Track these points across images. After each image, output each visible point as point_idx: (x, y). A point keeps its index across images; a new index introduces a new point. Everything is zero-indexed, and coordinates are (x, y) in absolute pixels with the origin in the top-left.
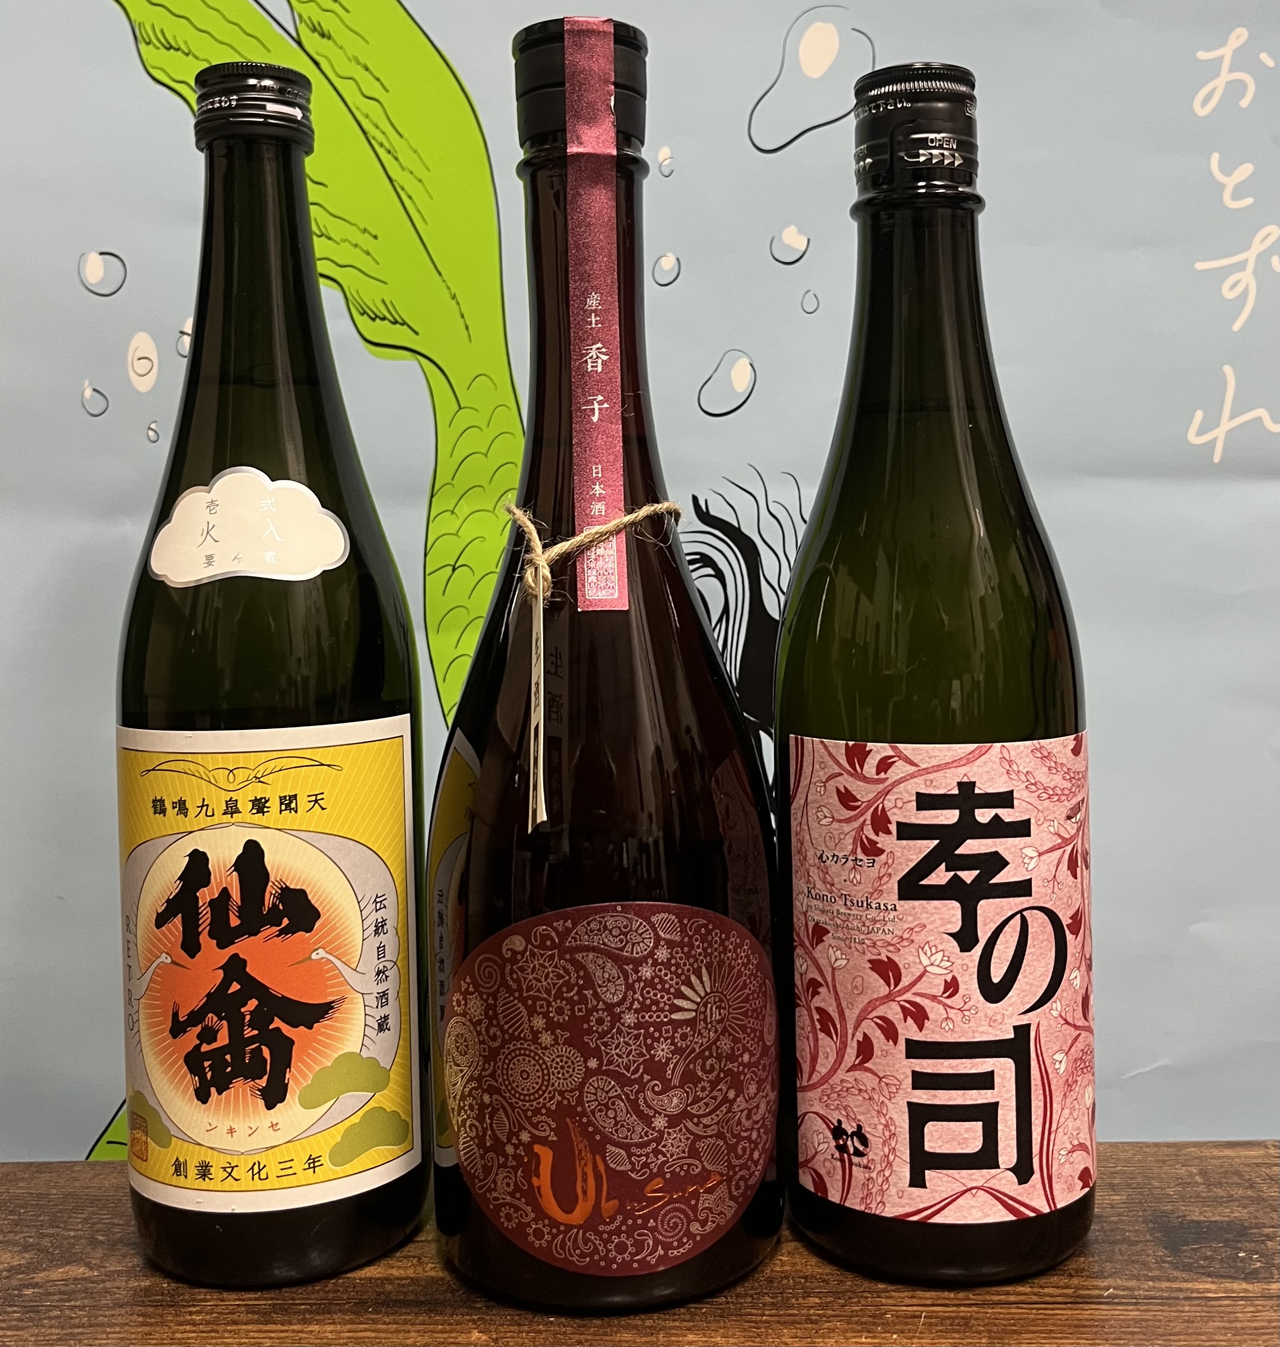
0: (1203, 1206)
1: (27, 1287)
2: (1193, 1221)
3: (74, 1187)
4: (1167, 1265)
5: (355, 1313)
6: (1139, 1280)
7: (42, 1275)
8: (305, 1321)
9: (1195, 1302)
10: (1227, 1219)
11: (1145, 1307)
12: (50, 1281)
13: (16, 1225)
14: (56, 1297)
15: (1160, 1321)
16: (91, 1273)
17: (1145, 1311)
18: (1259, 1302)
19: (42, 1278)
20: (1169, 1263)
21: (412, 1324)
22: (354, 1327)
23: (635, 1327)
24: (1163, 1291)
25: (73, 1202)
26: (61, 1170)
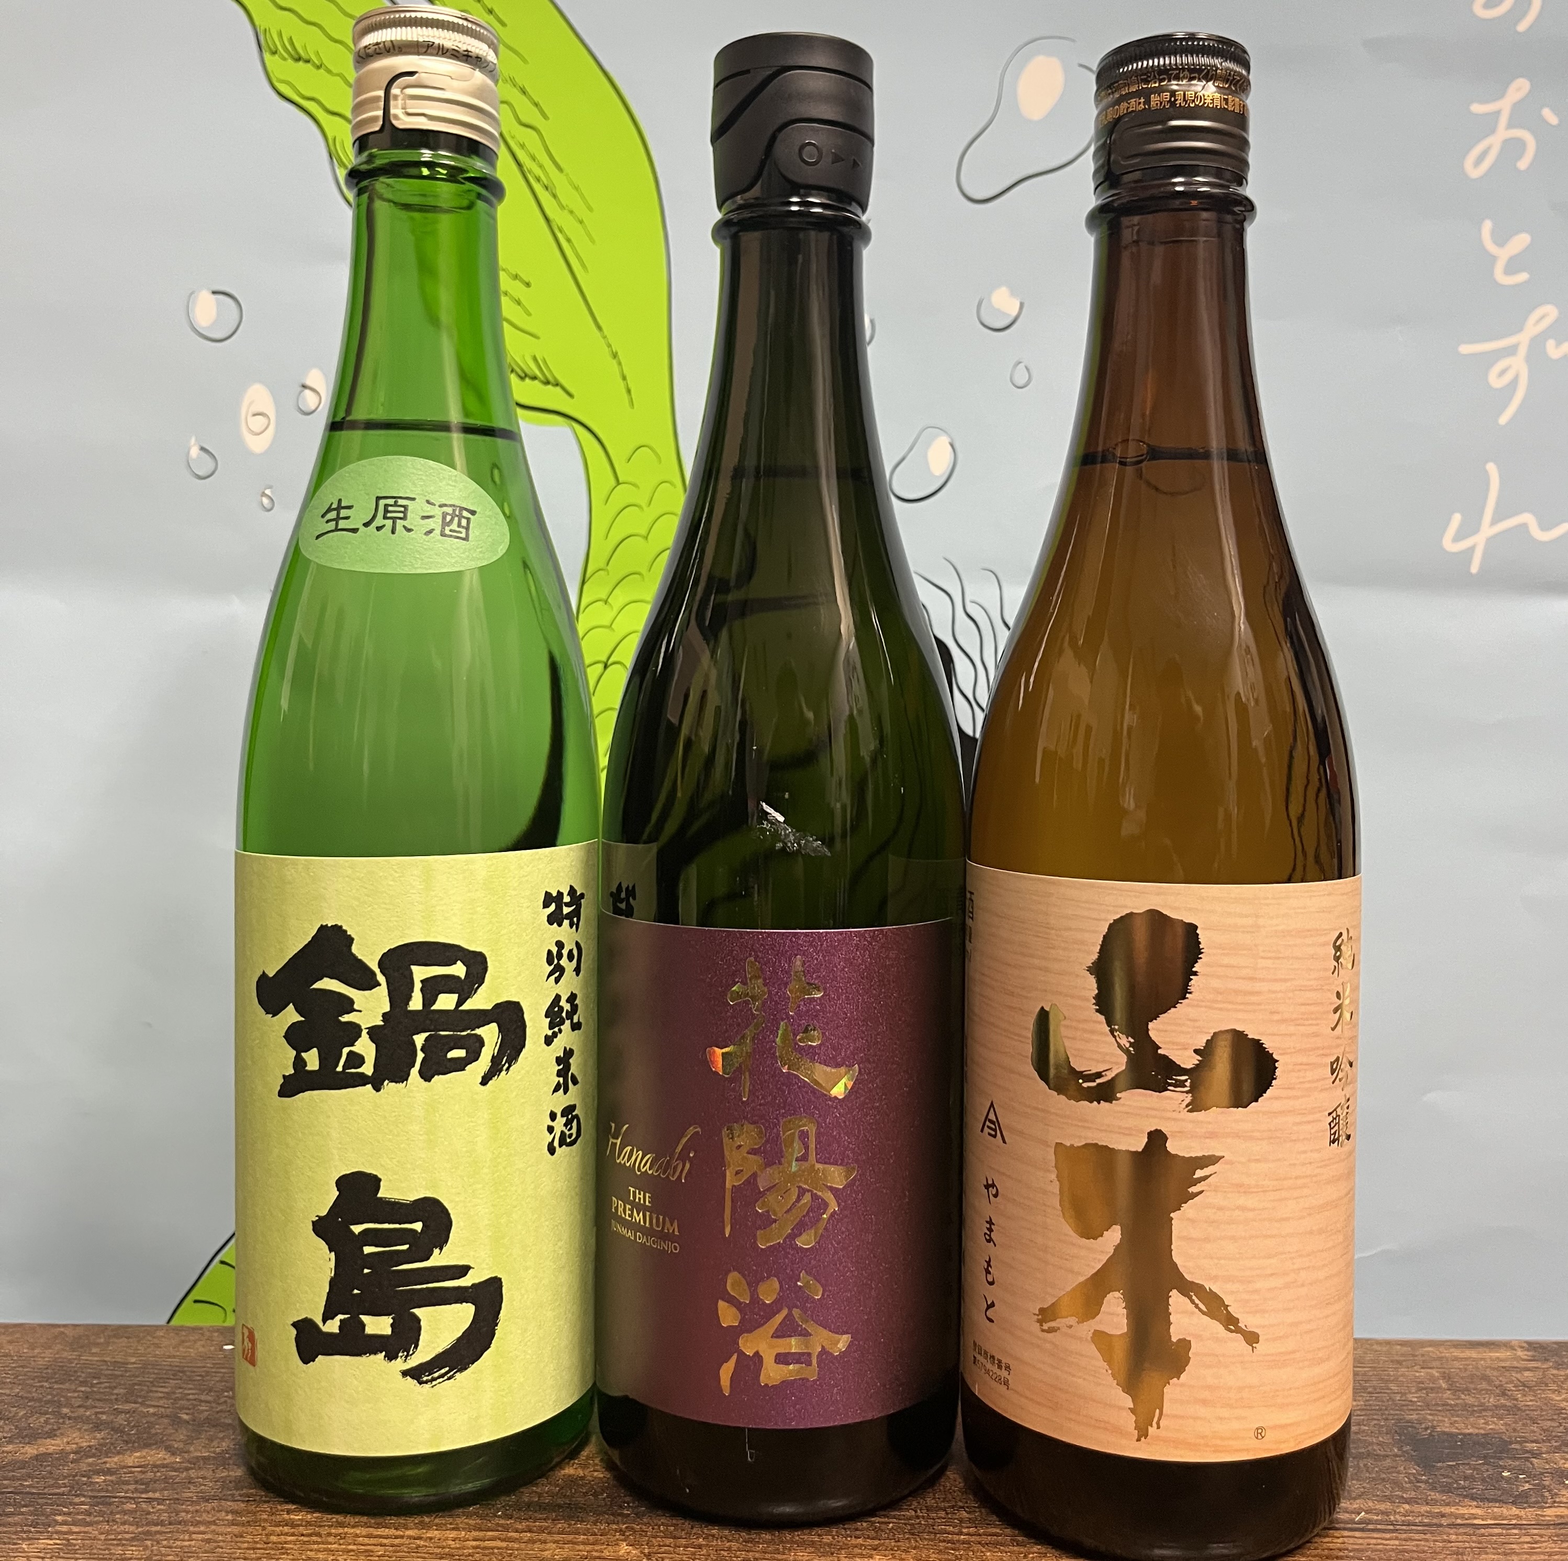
0: (1453, 1416)
1: (98, 1473)
2: (1444, 1433)
3: (155, 1356)
4: (1423, 1485)
7: (116, 1459)
9: (1461, 1530)
10: (1483, 1432)
11: (1404, 1536)
12: (126, 1467)
13: (87, 1397)
14: (132, 1487)
15: (1424, 1552)
16: (172, 1459)
17: (1405, 1540)
18: (1536, 1531)
19: (116, 1463)
20: (1426, 1482)
21: (549, 1533)
22: (481, 1534)
23: (813, 1543)
24: (1423, 1515)
25: (154, 1374)
26: (141, 1335)
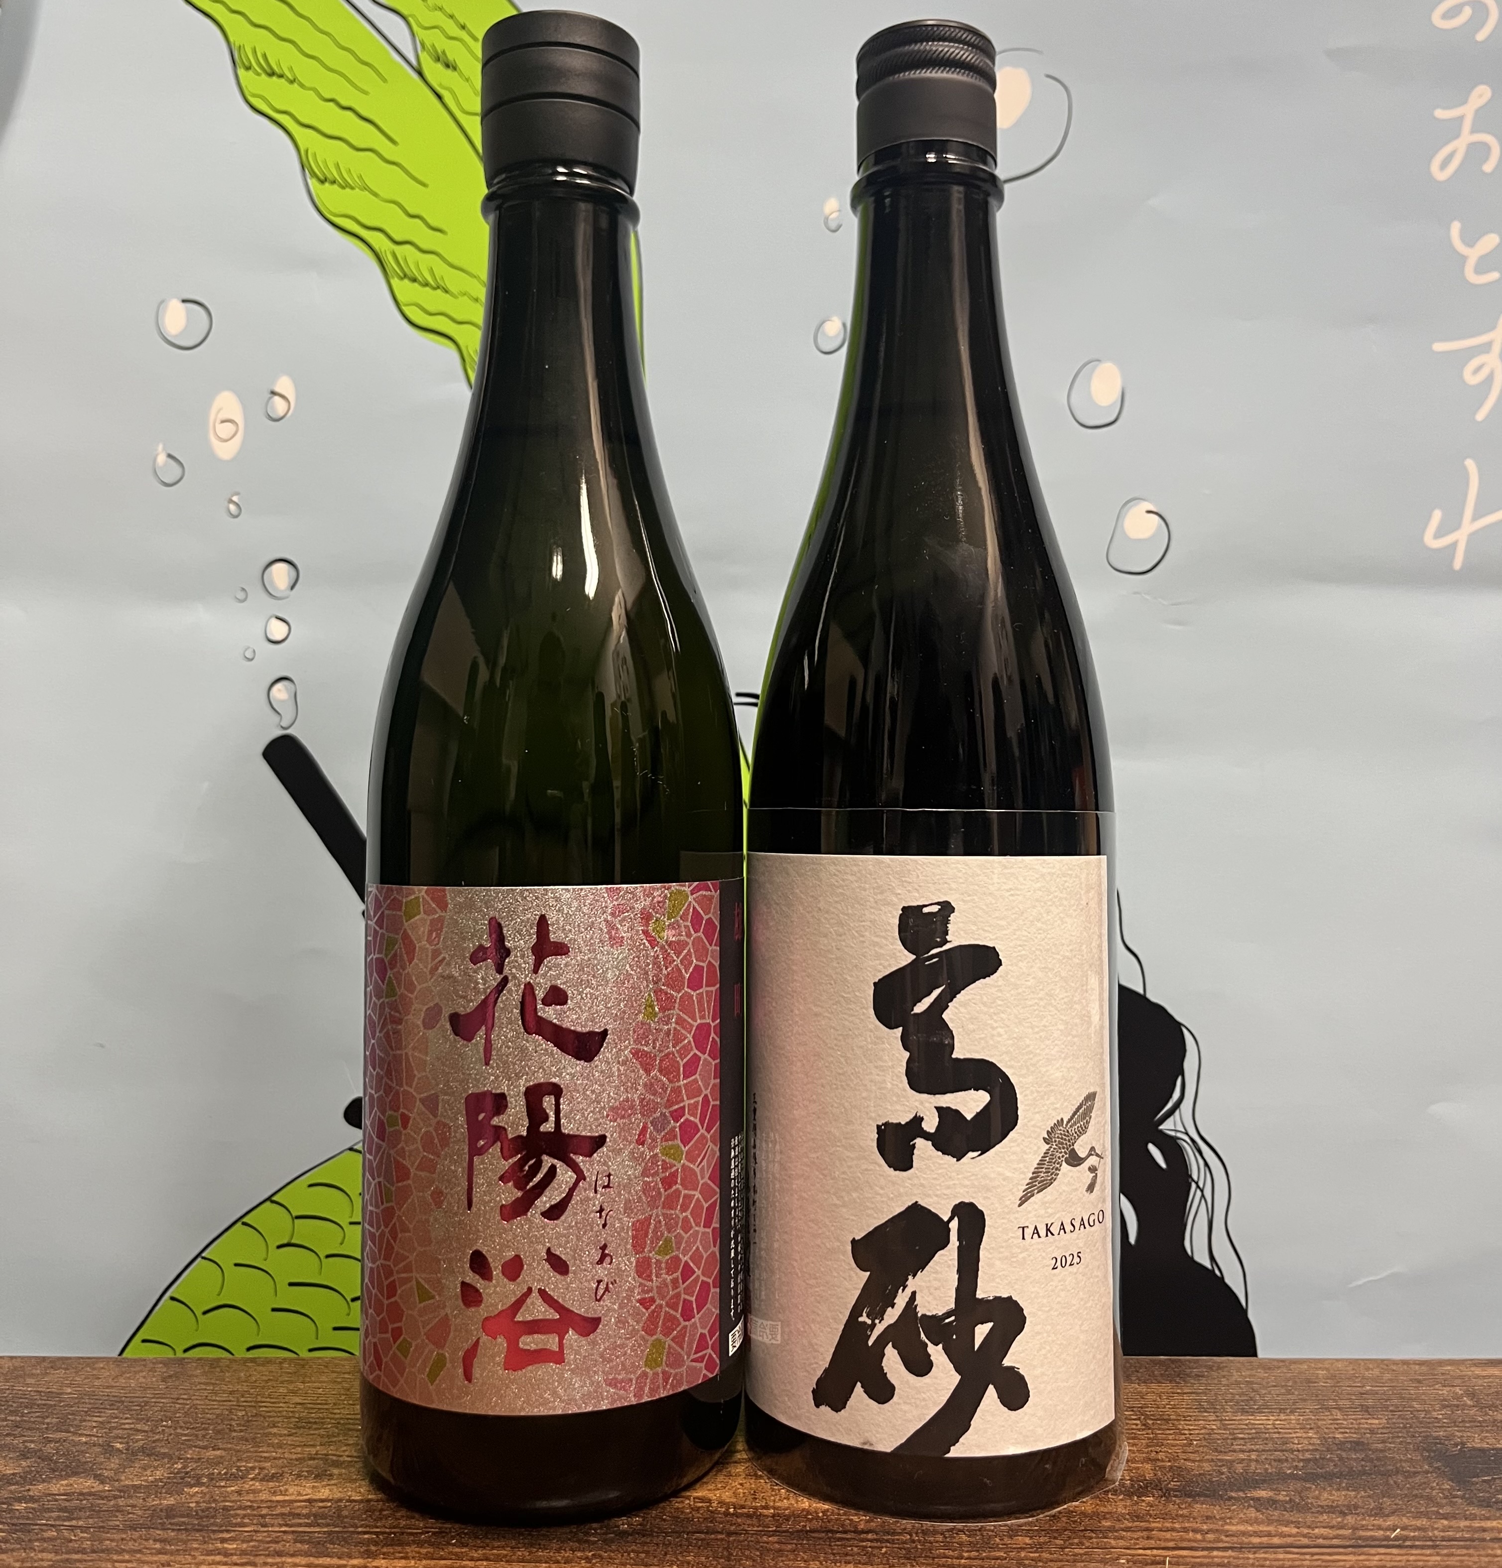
0: (1482, 1432)
1: (19, 1500)
2: (1474, 1449)
3: (93, 1386)
4: (1459, 1500)
5: (432, 1544)
6: (1430, 1518)
7: (40, 1487)
8: (369, 1554)
11: (1445, 1551)
12: (50, 1495)
13: (16, 1426)
14: (55, 1515)
16: (101, 1487)
17: (1448, 1555)
19: (40, 1491)
20: (1462, 1497)
24: (1463, 1531)
25: (90, 1404)
26: (81, 1366)
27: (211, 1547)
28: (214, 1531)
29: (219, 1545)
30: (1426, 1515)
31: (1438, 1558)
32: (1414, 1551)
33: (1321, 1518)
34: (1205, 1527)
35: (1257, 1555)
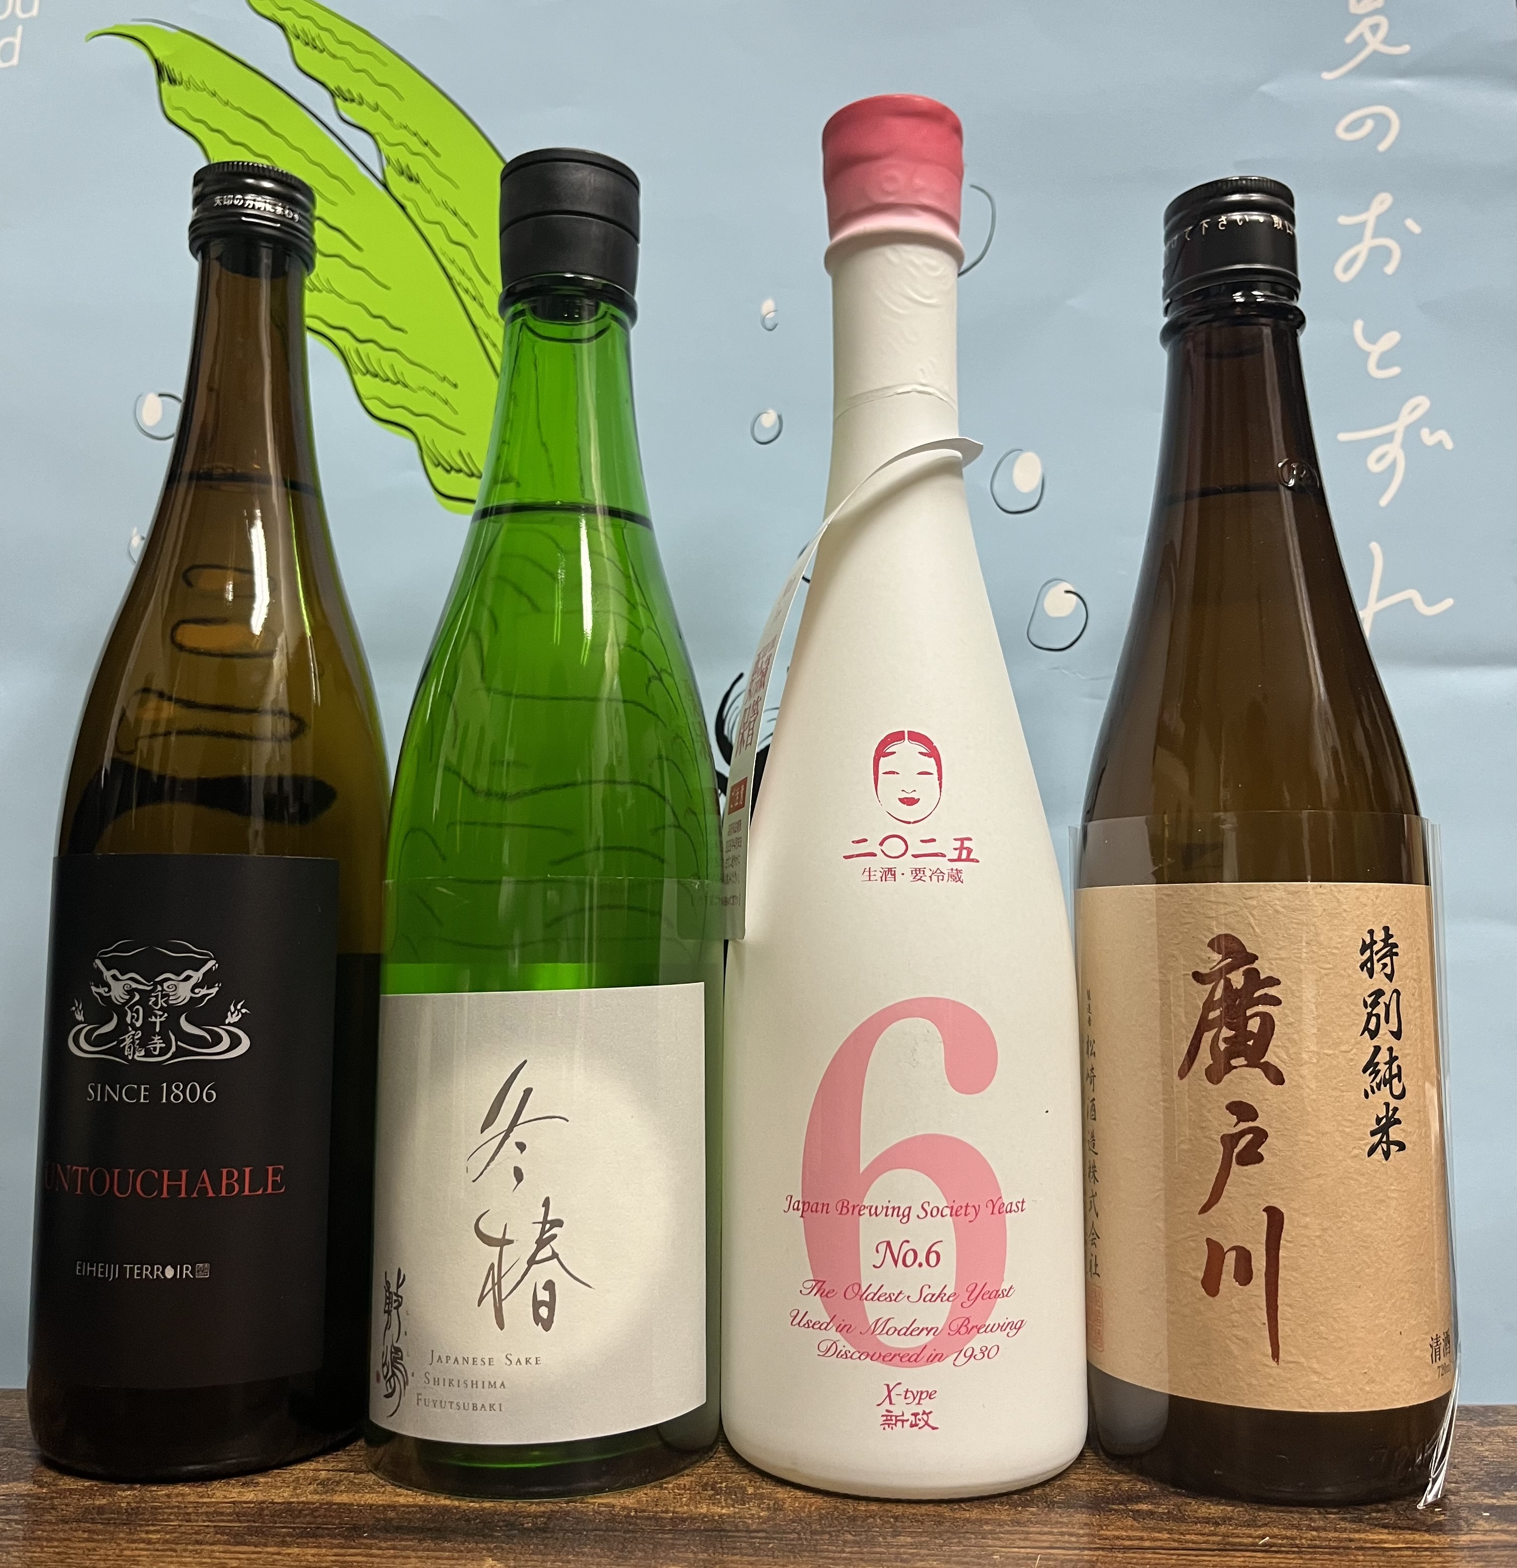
5: (346, 1538)
8: (284, 1544)
9: (1371, 1552)
16: (39, 1490)
17: (1311, 1559)
18: (1447, 1553)
21: (414, 1550)
22: (343, 1551)
24: (1329, 1540)
27: (135, 1537)
28: (140, 1525)
29: (144, 1536)
30: (1298, 1527)
31: (1301, 1561)
32: (1279, 1556)
33: (1195, 1527)
34: (1081, 1532)
35: (1126, 1555)
